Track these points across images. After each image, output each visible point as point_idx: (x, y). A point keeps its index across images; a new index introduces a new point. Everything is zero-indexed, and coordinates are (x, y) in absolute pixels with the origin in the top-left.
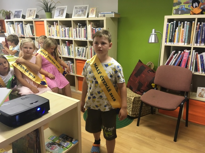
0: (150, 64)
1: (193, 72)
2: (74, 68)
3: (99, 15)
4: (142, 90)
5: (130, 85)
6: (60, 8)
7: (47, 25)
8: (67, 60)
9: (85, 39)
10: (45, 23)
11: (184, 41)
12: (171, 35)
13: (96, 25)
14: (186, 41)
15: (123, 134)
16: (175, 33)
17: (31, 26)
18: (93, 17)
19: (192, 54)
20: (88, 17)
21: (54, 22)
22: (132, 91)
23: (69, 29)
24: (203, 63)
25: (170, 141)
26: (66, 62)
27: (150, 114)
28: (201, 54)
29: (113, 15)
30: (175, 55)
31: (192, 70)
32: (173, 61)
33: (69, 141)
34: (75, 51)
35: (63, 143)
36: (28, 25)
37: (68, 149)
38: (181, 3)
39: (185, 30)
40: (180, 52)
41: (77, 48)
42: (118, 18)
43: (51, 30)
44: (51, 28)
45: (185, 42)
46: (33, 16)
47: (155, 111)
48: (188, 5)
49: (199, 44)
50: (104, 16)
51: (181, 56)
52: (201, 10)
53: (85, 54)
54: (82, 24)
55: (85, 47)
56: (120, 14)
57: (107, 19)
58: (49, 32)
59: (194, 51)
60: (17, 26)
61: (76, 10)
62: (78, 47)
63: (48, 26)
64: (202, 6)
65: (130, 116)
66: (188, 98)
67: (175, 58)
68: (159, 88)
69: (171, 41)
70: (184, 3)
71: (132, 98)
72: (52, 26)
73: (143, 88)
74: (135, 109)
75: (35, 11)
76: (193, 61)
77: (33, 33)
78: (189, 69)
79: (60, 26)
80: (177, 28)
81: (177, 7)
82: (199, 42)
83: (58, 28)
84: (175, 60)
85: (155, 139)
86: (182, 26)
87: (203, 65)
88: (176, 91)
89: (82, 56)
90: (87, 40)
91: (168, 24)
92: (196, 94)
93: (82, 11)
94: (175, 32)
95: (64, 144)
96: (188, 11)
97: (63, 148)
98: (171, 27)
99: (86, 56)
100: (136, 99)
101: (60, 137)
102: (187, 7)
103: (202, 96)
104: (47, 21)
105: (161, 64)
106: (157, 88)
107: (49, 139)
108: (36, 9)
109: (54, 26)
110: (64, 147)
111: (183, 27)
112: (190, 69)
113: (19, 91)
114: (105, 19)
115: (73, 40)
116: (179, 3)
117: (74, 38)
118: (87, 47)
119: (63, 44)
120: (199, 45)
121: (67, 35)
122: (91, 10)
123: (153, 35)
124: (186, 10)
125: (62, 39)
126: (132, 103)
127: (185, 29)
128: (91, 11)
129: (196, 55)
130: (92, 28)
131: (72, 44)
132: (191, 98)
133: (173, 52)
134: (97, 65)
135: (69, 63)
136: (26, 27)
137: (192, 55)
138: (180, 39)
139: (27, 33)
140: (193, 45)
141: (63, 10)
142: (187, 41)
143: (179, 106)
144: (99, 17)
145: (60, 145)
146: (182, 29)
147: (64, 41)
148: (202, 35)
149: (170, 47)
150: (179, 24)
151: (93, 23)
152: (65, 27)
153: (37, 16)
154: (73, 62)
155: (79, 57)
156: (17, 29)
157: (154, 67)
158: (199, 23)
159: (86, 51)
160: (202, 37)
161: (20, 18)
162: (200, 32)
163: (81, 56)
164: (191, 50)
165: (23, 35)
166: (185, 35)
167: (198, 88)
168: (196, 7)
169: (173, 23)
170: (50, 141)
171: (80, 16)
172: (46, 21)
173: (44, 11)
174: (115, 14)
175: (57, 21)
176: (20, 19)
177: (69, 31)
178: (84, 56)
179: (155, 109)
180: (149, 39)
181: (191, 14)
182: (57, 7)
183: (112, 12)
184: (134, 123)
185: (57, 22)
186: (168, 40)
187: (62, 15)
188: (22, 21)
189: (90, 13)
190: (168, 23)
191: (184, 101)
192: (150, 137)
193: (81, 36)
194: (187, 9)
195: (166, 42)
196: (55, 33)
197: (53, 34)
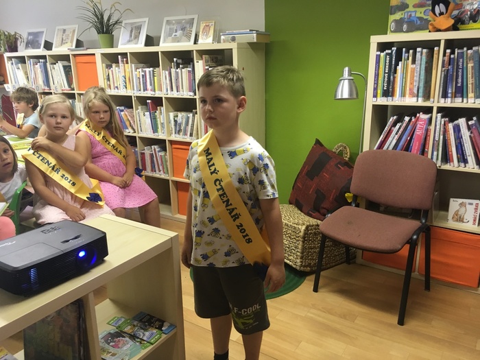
0: (341, 148)
1: (439, 164)
2: (166, 161)
3: (222, 37)
4: (325, 208)
5: (296, 199)
6: (132, 24)
7: (103, 63)
8: (151, 145)
9: (192, 94)
10: (98, 59)
11: (416, 92)
12: (386, 79)
13: (216, 62)
14: (421, 94)
15: (281, 310)
16: (396, 75)
17: (65, 67)
18: (207, 42)
19: (436, 121)
20: (196, 42)
21: (119, 57)
22: (301, 211)
23: (153, 71)
24: (461, 142)
25: (390, 325)
26: (148, 150)
27: (345, 264)
28: (456, 122)
29: (253, 38)
30: (398, 127)
31: (437, 159)
32: (392, 140)
33: (156, 328)
34: (169, 122)
35: (140, 333)
36: (60, 65)
37: (152, 346)
38: (407, 6)
39: (419, 67)
40: (407, 119)
41: (172, 115)
42: (266, 44)
43: (113, 74)
44: (112, 71)
45: (418, 96)
46: (69, 44)
47: (355, 257)
48: (423, 10)
49: (449, 100)
50: (233, 39)
51: (409, 127)
52: (452, 22)
53: (192, 130)
54: (182, 60)
55: (192, 112)
56: (269, 35)
57: (240, 46)
58: (109, 79)
59: (439, 115)
60: (34, 67)
61: (169, 27)
62: (176, 112)
63: (104, 65)
64: (455, 13)
65: (298, 269)
66: (428, 224)
67: (396, 134)
68: (363, 203)
69: (388, 93)
70: (415, 6)
71: (300, 227)
72: (114, 65)
73: (326, 205)
74: (309, 252)
75: (74, 31)
76: (437, 139)
77: (70, 82)
78: (430, 156)
79: (133, 65)
80: (400, 64)
81: (398, 16)
82: (449, 95)
83: (127, 70)
84: (397, 137)
85: (356, 321)
86: (410, 58)
87: (460, 147)
88: (401, 209)
89: (185, 134)
90: (195, 97)
91: (379, 55)
92: (447, 216)
93: (183, 29)
94: (395, 72)
95: (144, 335)
96: (423, 25)
97: (141, 343)
98: (386, 63)
99: (194, 132)
100: (311, 230)
101: (134, 319)
102: (422, 15)
103: (461, 220)
104: (103, 55)
105: (366, 147)
106: (358, 204)
107: (108, 323)
108: (77, 26)
109: (119, 66)
110: (143, 342)
111: (414, 62)
112: (432, 158)
113: (38, 217)
114: (236, 46)
115: (163, 96)
116: (403, 7)
117: (165, 91)
118: (196, 113)
119: (140, 107)
120: (451, 102)
121: (149, 87)
122: (202, 26)
123: (346, 82)
124: (419, 22)
125: (138, 94)
126: (301, 240)
127: (416, 66)
128: (204, 29)
129: (445, 124)
130: (207, 67)
131: (162, 106)
132: (435, 224)
133: (391, 120)
134: (210, 154)
135: (155, 150)
136: (53, 70)
137: (436, 126)
138: (408, 89)
139: (56, 82)
140: (437, 102)
141: (139, 28)
142: (424, 92)
143: (408, 242)
144: (222, 41)
145: (133, 337)
146: (411, 66)
147: (142, 101)
148: (457, 78)
149: (386, 107)
150: (404, 55)
151: (207, 56)
152: (143, 68)
153: (79, 44)
154: (164, 149)
155: (177, 135)
156: (33, 75)
157: (350, 155)
158: (448, 51)
159: (193, 121)
160: (457, 83)
161: (39, 48)
162: (453, 72)
163: (181, 133)
164: (432, 112)
165: (46, 88)
166: (417, 79)
167: (452, 200)
168: (441, 14)
169: (390, 51)
170: (112, 329)
171: (177, 40)
172: (100, 55)
173: (94, 31)
174: (259, 34)
175: (126, 54)
176: (41, 51)
177: (154, 76)
178: (189, 134)
179: (355, 252)
180: (336, 91)
181: (430, 32)
182: (124, 22)
183: (250, 30)
184: (308, 284)
185: (124, 55)
186: (380, 92)
187: (136, 40)
188: (46, 56)
189: (201, 33)
190: (379, 53)
191: (418, 232)
192: (344, 316)
193: (182, 88)
194: (420, 18)
195: (375, 96)
196: (120, 82)
197: (116, 85)
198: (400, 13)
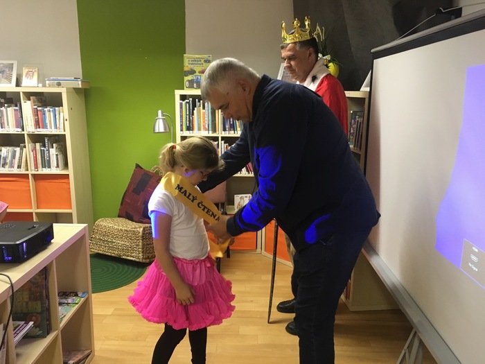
0: (157, 169)
3: (47, 82)
5: (126, 212)
9: (19, 130)
11: (207, 128)
12: (188, 119)
14: (210, 129)
16: (193, 116)
19: (221, 146)
22: (132, 220)
29: (79, 84)
33: (73, 296)
37: (78, 305)
38: (195, 72)
39: (207, 111)
45: (208, 130)
49: (227, 132)
50: (59, 84)
53: (20, 162)
54: (6, 100)
55: (19, 147)
56: (89, 82)
57: (69, 91)
59: (223, 142)
65: (141, 261)
69: (190, 128)
70: (200, 72)
74: (147, 247)
80: (195, 109)
81: (190, 77)
82: (227, 129)
86: (201, 106)
89: (12, 166)
90: (23, 133)
91: (182, 103)
93: (2, 72)
94: (193, 114)
95: (67, 301)
97: (68, 305)
98: (186, 108)
99: (23, 164)
100: (147, 230)
111: (204, 108)
114: (65, 91)
116: (193, 72)
118: (25, 147)
120: (228, 134)
122: (25, 71)
123: (161, 121)
126: (141, 239)
129: (226, 147)
130: (36, 107)
137: (221, 148)
138: (202, 125)
140: (220, 133)
142: (212, 128)
144: (47, 86)
146: (202, 111)
150: (197, 104)
151: (34, 97)
155: (2, 169)
159: (21, 154)
160: (230, 122)
164: (218, 140)
166: (207, 119)
167: (235, 196)
169: (188, 101)
174: (82, 81)
178: (16, 166)
180: (154, 127)
183: (76, 79)
186: (184, 127)
189: (25, 77)
190: (181, 101)
193: (8, 125)
195: (182, 130)
198: (191, 76)
